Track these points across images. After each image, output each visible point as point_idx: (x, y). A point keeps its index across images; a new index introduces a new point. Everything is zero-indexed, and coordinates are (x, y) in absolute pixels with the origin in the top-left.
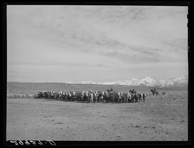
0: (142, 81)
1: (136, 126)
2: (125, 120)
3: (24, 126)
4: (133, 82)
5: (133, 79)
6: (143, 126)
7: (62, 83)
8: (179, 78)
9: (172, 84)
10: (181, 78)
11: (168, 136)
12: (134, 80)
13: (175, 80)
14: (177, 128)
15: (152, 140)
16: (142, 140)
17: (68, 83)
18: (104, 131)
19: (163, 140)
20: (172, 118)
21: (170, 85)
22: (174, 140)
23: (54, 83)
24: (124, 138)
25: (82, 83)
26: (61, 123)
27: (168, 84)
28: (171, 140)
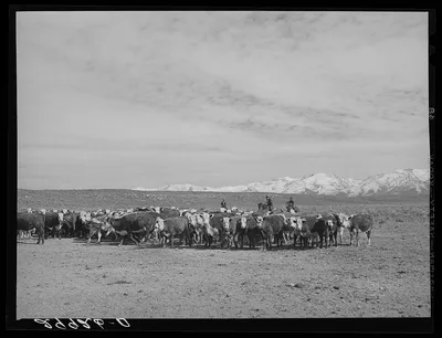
0: (308, 183)
1: (296, 286)
2: (270, 271)
3: (39, 289)
4: (287, 185)
5: (287, 178)
6: (313, 286)
7: (125, 191)
8: (391, 175)
9: (376, 188)
10: (396, 176)
11: (368, 305)
12: (291, 180)
13: (383, 180)
14: (389, 287)
15: (333, 316)
16: (311, 316)
17: (138, 189)
18: (223, 297)
19: (357, 316)
20: (377, 266)
21: (371, 191)
22: (383, 315)
23: (106, 190)
24: (270, 312)
25: (170, 189)
26: (123, 282)
27: (367, 189)
28: (375, 316)
